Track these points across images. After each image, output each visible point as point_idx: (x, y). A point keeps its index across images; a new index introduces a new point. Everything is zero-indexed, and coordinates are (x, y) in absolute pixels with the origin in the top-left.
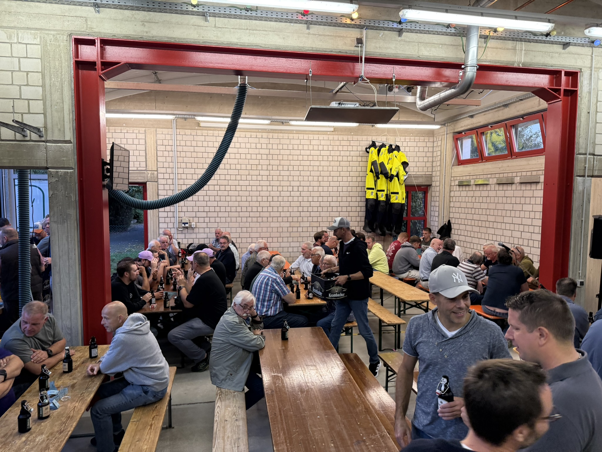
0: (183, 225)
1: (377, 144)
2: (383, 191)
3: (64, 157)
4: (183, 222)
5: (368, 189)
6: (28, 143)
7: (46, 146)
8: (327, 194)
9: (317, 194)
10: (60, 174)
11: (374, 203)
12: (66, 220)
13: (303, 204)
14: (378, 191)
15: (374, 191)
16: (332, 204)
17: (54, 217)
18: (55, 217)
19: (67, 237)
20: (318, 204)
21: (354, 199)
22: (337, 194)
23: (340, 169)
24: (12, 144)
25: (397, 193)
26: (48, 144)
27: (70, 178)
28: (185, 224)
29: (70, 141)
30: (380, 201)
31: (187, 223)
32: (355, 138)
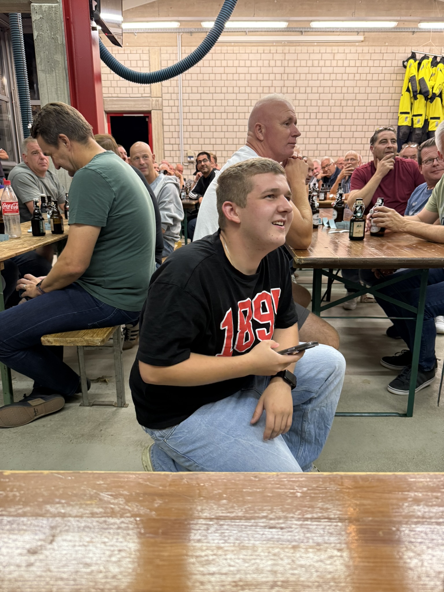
1: (419, 57)
2: (421, 115)
4: (189, 155)
5: (402, 113)
10: (44, 10)
11: (408, 132)
12: (54, 69)
14: (414, 116)
15: (410, 116)
17: (41, 64)
19: (57, 89)
25: (438, 118)
27: (56, 14)
30: (415, 128)
31: (192, 157)
32: (390, 49)
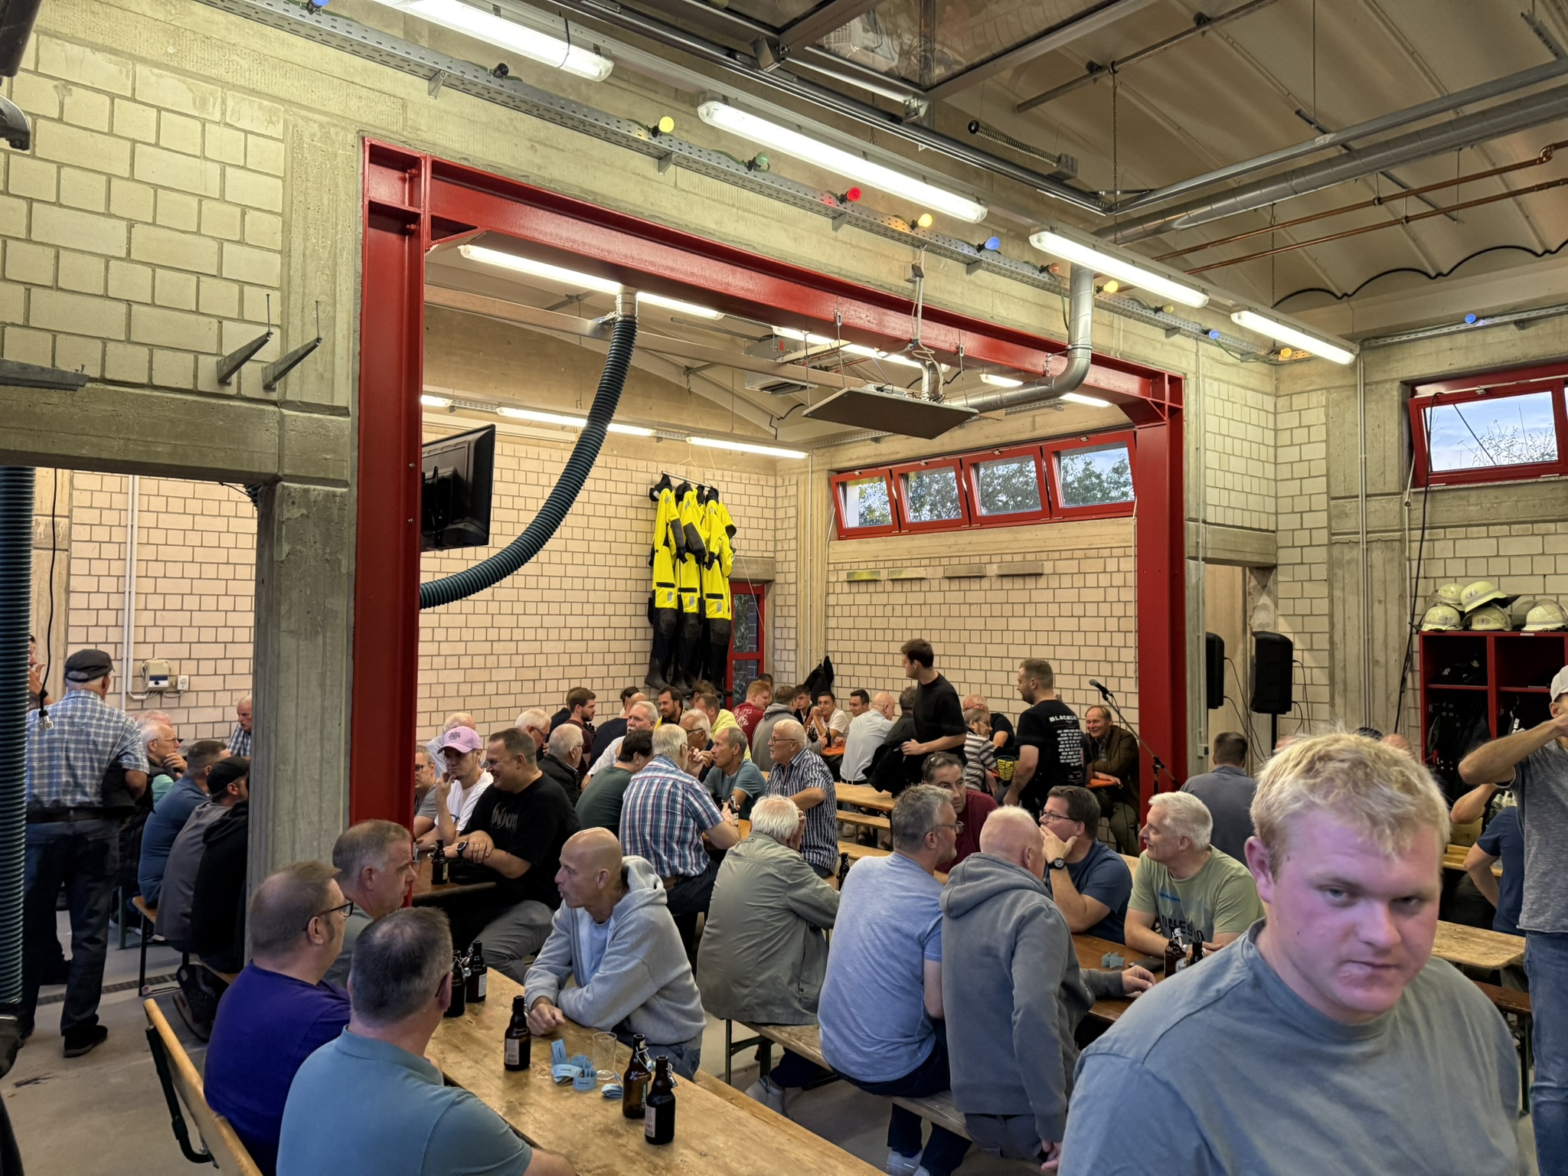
0: (152, 684)
1: (676, 483)
2: (693, 590)
3: (327, 451)
4: (153, 672)
5: (660, 585)
6: (232, 403)
7: (283, 417)
8: (559, 596)
9: (536, 595)
10: (312, 498)
11: (674, 620)
12: (323, 627)
13: (499, 621)
14: (681, 590)
15: (674, 591)
16: (572, 621)
17: (290, 618)
18: (293, 620)
19: (323, 675)
20: (536, 621)
21: (620, 609)
22: (582, 596)
23: (589, 534)
24: (185, 402)
25: (720, 596)
26: (285, 412)
27: (341, 509)
28: (156, 679)
29: (347, 408)
30: (687, 614)
31: (165, 678)
32: (622, 462)
